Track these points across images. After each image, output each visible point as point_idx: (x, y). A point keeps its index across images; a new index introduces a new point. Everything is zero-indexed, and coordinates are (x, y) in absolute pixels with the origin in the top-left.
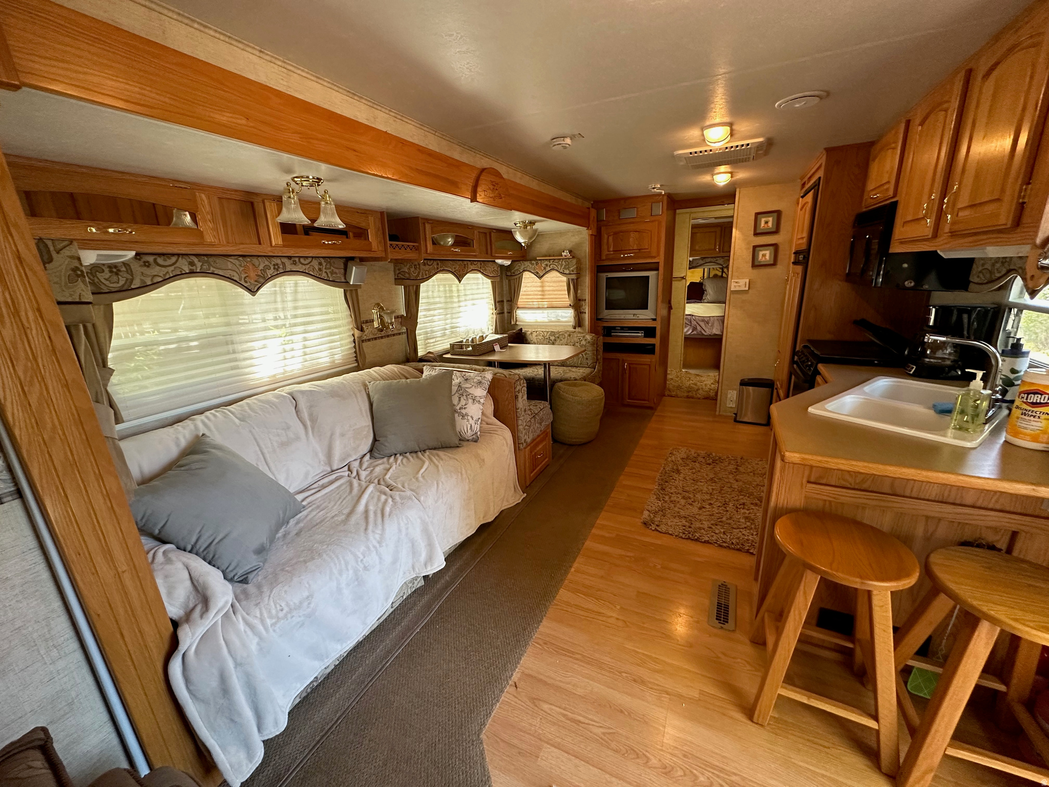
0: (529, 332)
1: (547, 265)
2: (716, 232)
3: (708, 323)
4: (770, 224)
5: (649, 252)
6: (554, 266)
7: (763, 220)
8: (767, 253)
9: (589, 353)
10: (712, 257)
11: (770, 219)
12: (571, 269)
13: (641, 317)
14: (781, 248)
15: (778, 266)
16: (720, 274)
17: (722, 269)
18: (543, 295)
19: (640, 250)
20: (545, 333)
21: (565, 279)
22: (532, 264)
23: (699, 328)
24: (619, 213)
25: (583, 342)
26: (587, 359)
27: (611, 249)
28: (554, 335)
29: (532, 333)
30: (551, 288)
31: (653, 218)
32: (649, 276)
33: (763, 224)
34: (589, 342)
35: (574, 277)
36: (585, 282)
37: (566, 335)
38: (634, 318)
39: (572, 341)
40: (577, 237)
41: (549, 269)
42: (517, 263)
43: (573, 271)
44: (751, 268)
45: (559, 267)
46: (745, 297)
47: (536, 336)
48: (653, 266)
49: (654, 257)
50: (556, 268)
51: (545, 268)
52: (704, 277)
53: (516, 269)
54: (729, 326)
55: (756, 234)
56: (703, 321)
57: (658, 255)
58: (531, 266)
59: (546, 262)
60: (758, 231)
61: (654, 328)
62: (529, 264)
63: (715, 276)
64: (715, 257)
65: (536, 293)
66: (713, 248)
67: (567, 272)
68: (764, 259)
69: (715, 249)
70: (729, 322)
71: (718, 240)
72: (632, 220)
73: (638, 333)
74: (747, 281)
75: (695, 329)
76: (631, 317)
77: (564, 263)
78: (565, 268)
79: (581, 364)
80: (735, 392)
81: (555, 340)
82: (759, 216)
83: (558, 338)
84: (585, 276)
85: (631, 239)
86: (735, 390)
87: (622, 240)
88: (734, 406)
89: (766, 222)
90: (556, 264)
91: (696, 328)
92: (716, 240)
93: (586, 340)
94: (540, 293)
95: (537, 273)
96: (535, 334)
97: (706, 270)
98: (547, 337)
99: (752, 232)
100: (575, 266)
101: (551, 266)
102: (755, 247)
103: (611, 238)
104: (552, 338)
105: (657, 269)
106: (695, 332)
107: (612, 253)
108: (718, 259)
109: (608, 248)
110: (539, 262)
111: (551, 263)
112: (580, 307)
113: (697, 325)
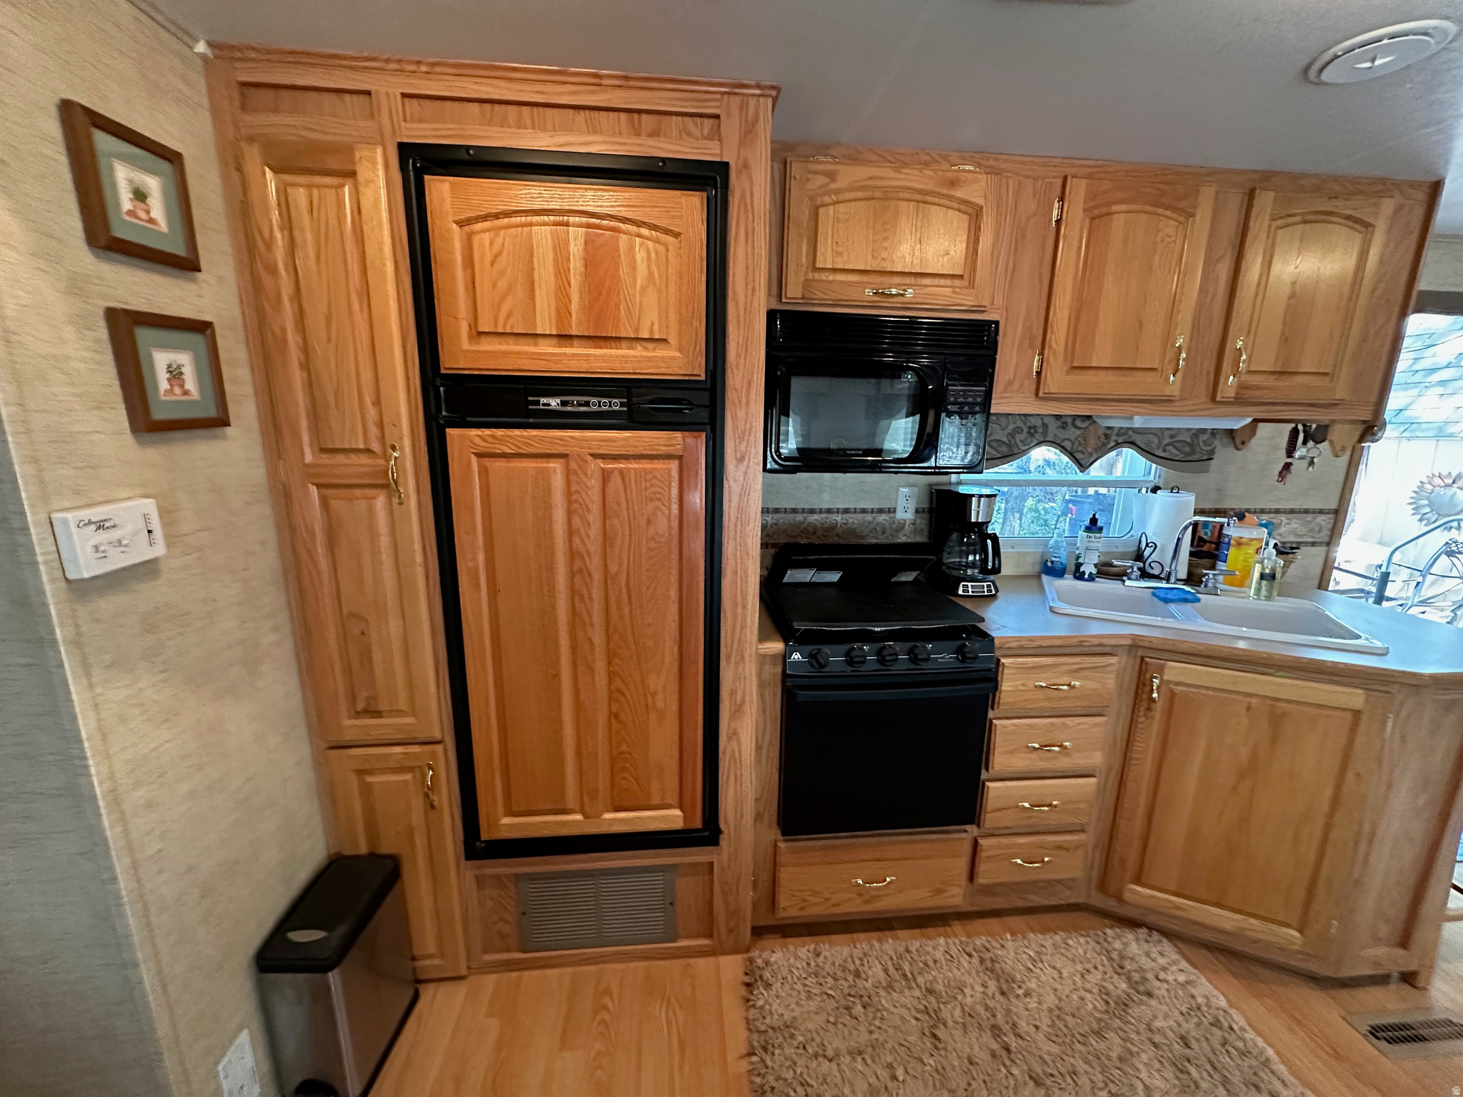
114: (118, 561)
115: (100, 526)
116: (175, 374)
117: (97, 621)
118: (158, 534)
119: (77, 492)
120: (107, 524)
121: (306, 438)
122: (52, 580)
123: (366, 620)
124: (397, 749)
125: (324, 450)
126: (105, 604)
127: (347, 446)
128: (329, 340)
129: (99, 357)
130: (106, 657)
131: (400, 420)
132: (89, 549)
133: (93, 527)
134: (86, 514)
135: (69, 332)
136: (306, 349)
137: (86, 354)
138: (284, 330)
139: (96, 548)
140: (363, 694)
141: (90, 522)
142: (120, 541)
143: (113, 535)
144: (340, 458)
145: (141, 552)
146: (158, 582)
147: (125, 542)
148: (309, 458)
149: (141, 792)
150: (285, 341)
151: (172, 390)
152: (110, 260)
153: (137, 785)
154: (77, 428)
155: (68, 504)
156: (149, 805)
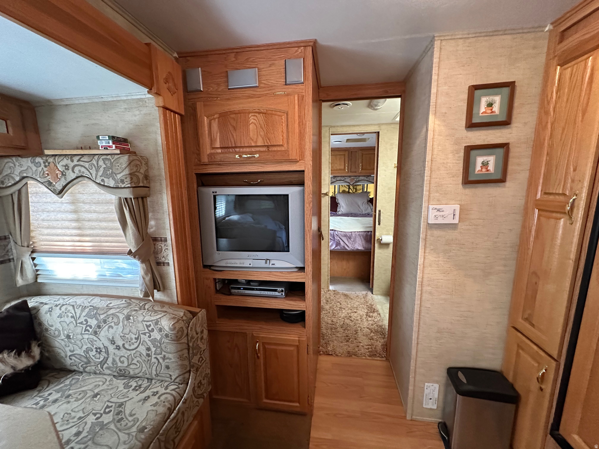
0: (46, 307)
1: (67, 167)
2: (344, 155)
3: (350, 238)
4: (496, 108)
5: (286, 152)
6: (83, 169)
7: (484, 101)
8: (491, 160)
9: (170, 356)
10: (341, 176)
11: (497, 99)
12: (119, 176)
13: (278, 264)
14: (514, 152)
15: (508, 184)
16: (347, 190)
17: (349, 186)
18: (79, 228)
19: (268, 146)
20: (78, 311)
21: (113, 198)
22: (38, 165)
23: (342, 243)
24: (227, 76)
25: (156, 335)
26: (168, 367)
27: (218, 145)
28: (95, 316)
29: (50, 310)
30: (94, 216)
31: (290, 89)
32: (287, 195)
33: (483, 108)
34: (167, 336)
35: (127, 194)
36: (162, 205)
37: (121, 317)
38: (267, 265)
39: (134, 331)
40: (137, 113)
41: (73, 176)
42: (6, 160)
43: (122, 181)
44: (461, 186)
45: (93, 172)
46: (451, 234)
47: (60, 316)
48: (295, 178)
49: (295, 161)
50: (86, 173)
51: (63, 174)
52: (335, 192)
53: (5, 173)
54: (425, 283)
55: (471, 125)
56: (345, 236)
57: (302, 156)
58: (34, 168)
59: (65, 161)
60: (475, 120)
61: (303, 284)
62: (30, 164)
63: (344, 192)
64: (344, 176)
65: (67, 224)
66: (343, 168)
67: (112, 183)
68: (484, 170)
69: (344, 169)
70: (426, 276)
71: (347, 162)
72: (250, 92)
73: (275, 291)
74: (457, 207)
75: (338, 244)
76: (262, 264)
77: (101, 163)
78: (105, 174)
79: (157, 375)
80: (437, 386)
81: (99, 327)
82: (478, 92)
83: (105, 321)
84: (160, 192)
85: (251, 127)
86: (437, 382)
87: (235, 129)
88: (435, 407)
89: (490, 105)
90: (87, 165)
91: (340, 243)
92: (345, 163)
93: (160, 330)
94: (74, 224)
95: (50, 183)
96: (57, 312)
97: (336, 186)
98: (82, 319)
99: (463, 123)
100: (127, 172)
101: (77, 169)
102: (469, 150)
103: (215, 126)
104: (93, 322)
105: (302, 184)
106: (338, 247)
107: (219, 151)
108: (346, 177)
109: (212, 141)
110: (51, 160)
111: (75, 162)
112: (156, 253)
113: (340, 240)
114: (440, 221)
115: (439, 210)
116: (485, 164)
117: (433, 236)
118: (457, 217)
119: (438, 200)
120: (441, 210)
121: (540, 188)
122: (424, 222)
123: (539, 278)
124: (535, 347)
125: (546, 193)
126: (437, 233)
127: (554, 192)
128: (561, 140)
129: (458, 162)
130: (432, 247)
131: (584, 178)
132: (433, 216)
133: (436, 210)
134: (435, 206)
135: (450, 156)
136: (551, 146)
137: (454, 161)
138: (544, 140)
139: (435, 216)
140: (529, 312)
141: (436, 209)
142: (443, 216)
143: (442, 213)
144: (551, 197)
145: (449, 220)
146: (456, 231)
147: (444, 216)
148: (539, 196)
149: (430, 288)
150: (544, 144)
151: (481, 170)
152: (471, 131)
153: (429, 285)
154: (443, 183)
155: (434, 203)
156: (430, 293)
